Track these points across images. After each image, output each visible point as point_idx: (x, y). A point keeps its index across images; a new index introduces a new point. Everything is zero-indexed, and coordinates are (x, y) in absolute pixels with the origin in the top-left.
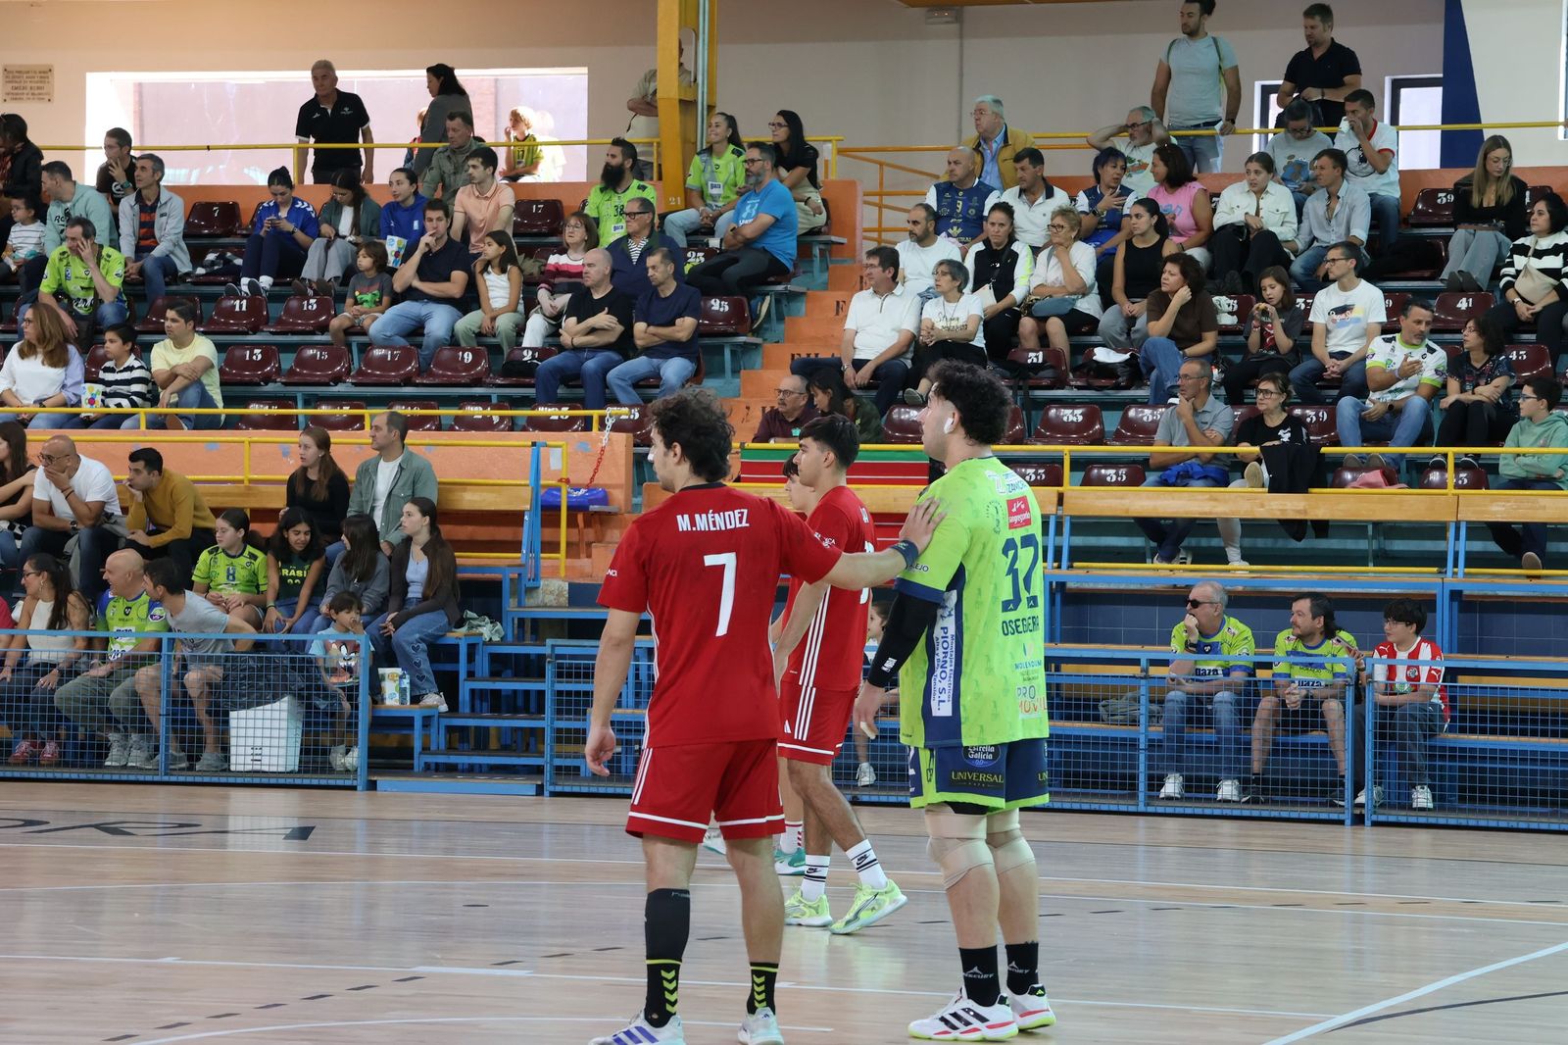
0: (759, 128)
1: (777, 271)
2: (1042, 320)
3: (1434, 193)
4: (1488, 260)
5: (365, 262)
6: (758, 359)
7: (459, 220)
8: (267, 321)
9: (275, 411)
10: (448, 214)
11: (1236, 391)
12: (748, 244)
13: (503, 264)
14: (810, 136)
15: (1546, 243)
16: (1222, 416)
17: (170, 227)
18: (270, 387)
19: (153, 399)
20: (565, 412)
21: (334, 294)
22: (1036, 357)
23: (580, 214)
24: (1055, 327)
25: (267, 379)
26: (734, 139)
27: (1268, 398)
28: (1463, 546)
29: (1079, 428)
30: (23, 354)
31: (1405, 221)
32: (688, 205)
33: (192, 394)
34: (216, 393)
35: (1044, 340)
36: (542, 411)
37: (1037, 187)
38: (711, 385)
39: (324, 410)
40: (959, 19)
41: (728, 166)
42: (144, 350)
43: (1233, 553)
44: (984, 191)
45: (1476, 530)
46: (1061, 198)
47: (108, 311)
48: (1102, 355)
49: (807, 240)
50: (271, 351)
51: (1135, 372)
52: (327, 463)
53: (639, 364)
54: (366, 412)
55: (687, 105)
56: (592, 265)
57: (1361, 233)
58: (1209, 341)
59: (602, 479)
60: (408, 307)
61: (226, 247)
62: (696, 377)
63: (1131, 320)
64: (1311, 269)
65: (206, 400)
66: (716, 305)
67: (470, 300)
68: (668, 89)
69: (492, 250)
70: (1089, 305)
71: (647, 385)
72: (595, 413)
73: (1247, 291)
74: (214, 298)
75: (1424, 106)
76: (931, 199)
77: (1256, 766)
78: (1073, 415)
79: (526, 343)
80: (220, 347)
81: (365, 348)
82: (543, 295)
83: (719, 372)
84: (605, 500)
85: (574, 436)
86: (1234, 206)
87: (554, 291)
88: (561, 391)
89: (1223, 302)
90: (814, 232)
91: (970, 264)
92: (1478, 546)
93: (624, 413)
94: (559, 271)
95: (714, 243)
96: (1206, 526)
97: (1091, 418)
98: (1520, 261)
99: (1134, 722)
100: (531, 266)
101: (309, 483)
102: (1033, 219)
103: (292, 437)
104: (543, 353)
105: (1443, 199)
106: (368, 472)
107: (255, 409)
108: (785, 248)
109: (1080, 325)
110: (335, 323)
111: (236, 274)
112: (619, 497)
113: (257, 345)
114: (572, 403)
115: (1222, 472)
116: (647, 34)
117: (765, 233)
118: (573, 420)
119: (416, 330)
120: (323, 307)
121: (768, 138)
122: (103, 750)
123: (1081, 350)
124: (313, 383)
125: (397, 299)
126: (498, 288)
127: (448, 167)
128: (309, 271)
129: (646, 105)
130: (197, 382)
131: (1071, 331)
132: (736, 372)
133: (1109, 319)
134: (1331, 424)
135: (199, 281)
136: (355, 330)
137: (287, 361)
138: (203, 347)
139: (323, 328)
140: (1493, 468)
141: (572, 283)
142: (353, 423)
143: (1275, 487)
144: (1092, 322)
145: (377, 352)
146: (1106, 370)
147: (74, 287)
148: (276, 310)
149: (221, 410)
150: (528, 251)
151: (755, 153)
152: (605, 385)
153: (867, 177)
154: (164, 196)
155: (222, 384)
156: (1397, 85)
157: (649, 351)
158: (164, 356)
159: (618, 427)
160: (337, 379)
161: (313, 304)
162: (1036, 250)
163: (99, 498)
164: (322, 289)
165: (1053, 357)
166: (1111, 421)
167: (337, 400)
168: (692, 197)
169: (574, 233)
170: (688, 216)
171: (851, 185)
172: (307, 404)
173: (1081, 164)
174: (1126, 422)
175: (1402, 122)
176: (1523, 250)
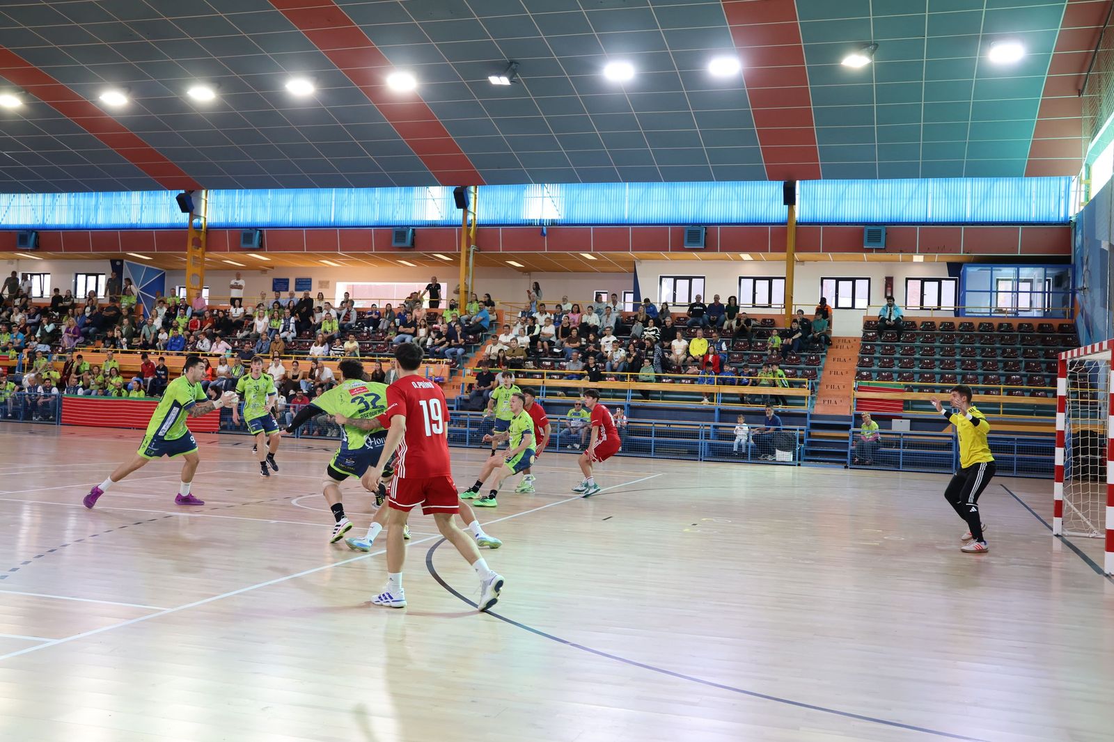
0: (481, 298)
1: (483, 329)
2: (543, 342)
3: (629, 317)
4: (640, 331)
5: (392, 325)
6: (479, 349)
7: (414, 317)
8: (370, 338)
9: (371, 358)
10: (412, 315)
11: (584, 359)
12: (477, 323)
13: (425, 327)
14: (492, 299)
15: (650, 330)
16: (581, 364)
17: (354, 317)
18: (371, 353)
19: (344, 354)
20: (435, 360)
21: (385, 333)
22: (541, 350)
23: (441, 316)
24: (545, 343)
25: (370, 351)
26: (477, 300)
27: (591, 360)
28: (631, 394)
29: (549, 366)
30: (316, 346)
31: (623, 323)
32: (466, 314)
33: (353, 354)
34: (358, 354)
35: (543, 347)
36: (430, 359)
37: (543, 312)
38: (468, 355)
39: (382, 358)
40: (530, 275)
41: (475, 306)
42: (343, 344)
43: (582, 395)
44: (532, 313)
45: (634, 391)
46: (548, 315)
47: (336, 335)
48: (556, 350)
49: (492, 323)
50: (371, 345)
51: (562, 354)
52: (381, 369)
53: (452, 350)
54: (390, 359)
55: (466, 292)
56: (443, 328)
57: (612, 325)
58: (578, 344)
59: (443, 375)
60: (401, 336)
61: (362, 321)
62: (465, 353)
63: (562, 343)
64: (601, 333)
65: (356, 355)
66: (471, 337)
67: (415, 334)
68: (462, 289)
69: (423, 323)
70: (553, 339)
71: (454, 354)
72: (441, 360)
73: (587, 337)
74: (360, 332)
75: (630, 297)
76: (520, 315)
77: (583, 442)
78: (548, 363)
79: (427, 344)
80: (359, 343)
81: (392, 344)
82: (432, 333)
83: (471, 352)
84: (443, 380)
85: (437, 365)
86: (585, 319)
87: (434, 332)
88: (435, 355)
89: (583, 339)
90: (493, 321)
91: (526, 329)
92: (635, 395)
93: (448, 360)
94: (435, 328)
95: (471, 323)
96: (576, 389)
97: (552, 364)
98: (645, 333)
99: (557, 432)
100: (430, 327)
101: (376, 374)
102: (541, 319)
103: (374, 364)
104: (431, 346)
105: (632, 318)
106: (389, 372)
107: (366, 357)
108: (486, 324)
109: (551, 343)
110: (386, 339)
111: (363, 327)
112: (446, 379)
113: (367, 343)
114: (437, 358)
115: (580, 377)
116: (458, 276)
117: (482, 320)
118: (437, 362)
119: (403, 340)
120: (383, 336)
121: (483, 300)
122: (327, 432)
123: (551, 349)
124: (380, 352)
125: (399, 333)
126: (422, 332)
127: (412, 304)
128: (380, 327)
129: (457, 292)
130: (354, 352)
131: (549, 345)
132: (474, 352)
133: (557, 342)
134: (604, 367)
135: (357, 329)
136: (390, 340)
137: (374, 347)
138: (356, 344)
139: (383, 340)
140: (638, 378)
141: (437, 331)
142: (388, 361)
143: (590, 381)
144: (554, 343)
145: (395, 345)
146: (556, 353)
147: (328, 330)
148: (373, 335)
149: (359, 357)
150: (429, 324)
151: (481, 304)
152: (444, 354)
153: (508, 309)
154: (353, 310)
155: (360, 352)
156: (625, 293)
157: (454, 346)
158: (347, 345)
159: (447, 363)
160: (385, 351)
161: (381, 334)
162: (541, 327)
163: (329, 377)
164: (382, 331)
165: (545, 350)
166: (556, 365)
167: (385, 356)
168: (466, 312)
169: (440, 321)
170: (466, 317)
171: (501, 311)
172: (378, 357)
173: (553, 308)
174: (560, 365)
175: (626, 301)
176: (646, 330)
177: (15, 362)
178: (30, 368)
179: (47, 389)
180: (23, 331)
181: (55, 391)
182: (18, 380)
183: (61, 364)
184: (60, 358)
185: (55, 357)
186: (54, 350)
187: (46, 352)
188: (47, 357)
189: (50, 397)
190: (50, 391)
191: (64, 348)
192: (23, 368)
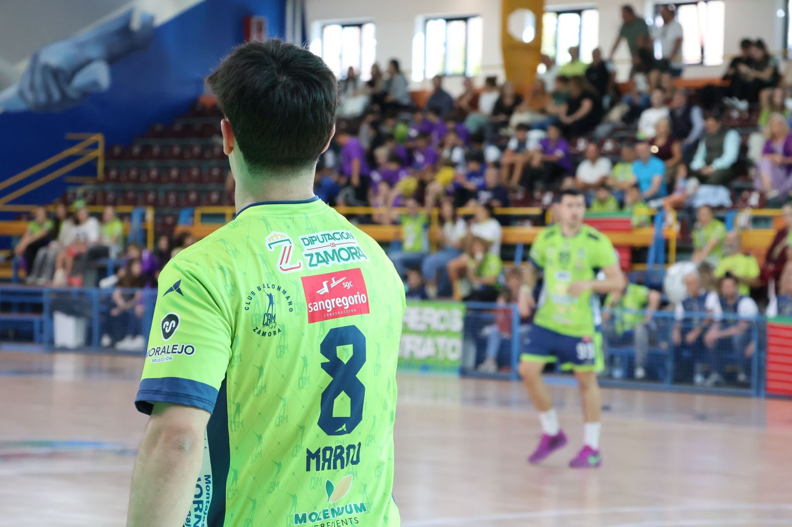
177: (645, 236)
178: (685, 249)
179: (729, 304)
180: (664, 154)
181: (748, 308)
182: (655, 280)
183: (763, 237)
184: (756, 221)
185: (743, 218)
186: (738, 197)
187: (720, 208)
188: (722, 220)
189: (736, 322)
190: (735, 308)
191: (762, 196)
192: (667, 250)
